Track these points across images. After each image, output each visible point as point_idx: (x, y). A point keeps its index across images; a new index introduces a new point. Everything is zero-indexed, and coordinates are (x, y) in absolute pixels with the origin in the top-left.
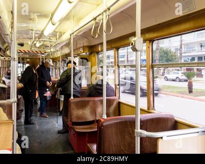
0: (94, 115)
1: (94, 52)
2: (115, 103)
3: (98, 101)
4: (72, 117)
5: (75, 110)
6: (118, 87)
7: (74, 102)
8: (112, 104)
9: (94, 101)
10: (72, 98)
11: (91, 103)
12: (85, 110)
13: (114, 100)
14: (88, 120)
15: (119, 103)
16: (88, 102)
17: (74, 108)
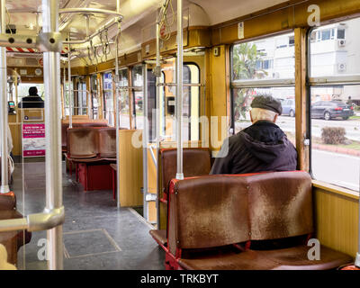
0: (245, 226)
1: (218, 45)
2: (302, 192)
3: (255, 183)
4: (184, 234)
5: (191, 214)
6: (307, 142)
7: (187, 190)
8: (295, 196)
9: (245, 185)
10: (180, 176)
11: (234, 192)
12: (219, 211)
13: (298, 181)
14: (228, 242)
15: (314, 190)
16: (228, 187)
17: (189, 206)
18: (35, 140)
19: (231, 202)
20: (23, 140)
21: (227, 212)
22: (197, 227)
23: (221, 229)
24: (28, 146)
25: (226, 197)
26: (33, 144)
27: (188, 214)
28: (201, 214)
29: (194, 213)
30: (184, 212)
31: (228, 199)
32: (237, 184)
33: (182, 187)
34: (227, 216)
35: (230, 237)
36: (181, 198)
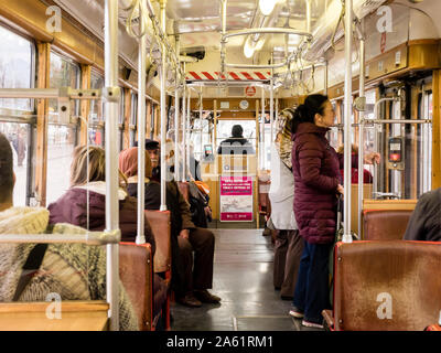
18: (238, 198)
19: (417, 277)
20: (222, 197)
21: (411, 289)
22: (368, 306)
23: (404, 312)
24: (228, 206)
25: (410, 270)
26: (234, 204)
27: (355, 287)
28: (373, 290)
29: (365, 287)
30: (350, 284)
31: (412, 273)
32: (426, 253)
33: (347, 251)
34: (411, 295)
35: (416, 323)
36: (345, 266)
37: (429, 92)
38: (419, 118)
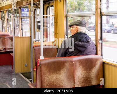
0: (72, 81)
2: (98, 65)
5: (47, 75)
6: (100, 42)
7: (45, 64)
8: (95, 66)
9: (72, 62)
10: (42, 58)
11: (67, 65)
12: (60, 74)
13: (97, 60)
15: (104, 64)
16: (64, 63)
17: (46, 72)
19: (66, 70)
21: (64, 74)
22: (50, 82)
25: (63, 67)
28: (52, 75)
30: (44, 74)
31: (64, 68)
32: (68, 61)
33: (43, 62)
34: (64, 76)
35: (65, 86)
36: (42, 68)
37: (52, 6)
38: (47, 14)
